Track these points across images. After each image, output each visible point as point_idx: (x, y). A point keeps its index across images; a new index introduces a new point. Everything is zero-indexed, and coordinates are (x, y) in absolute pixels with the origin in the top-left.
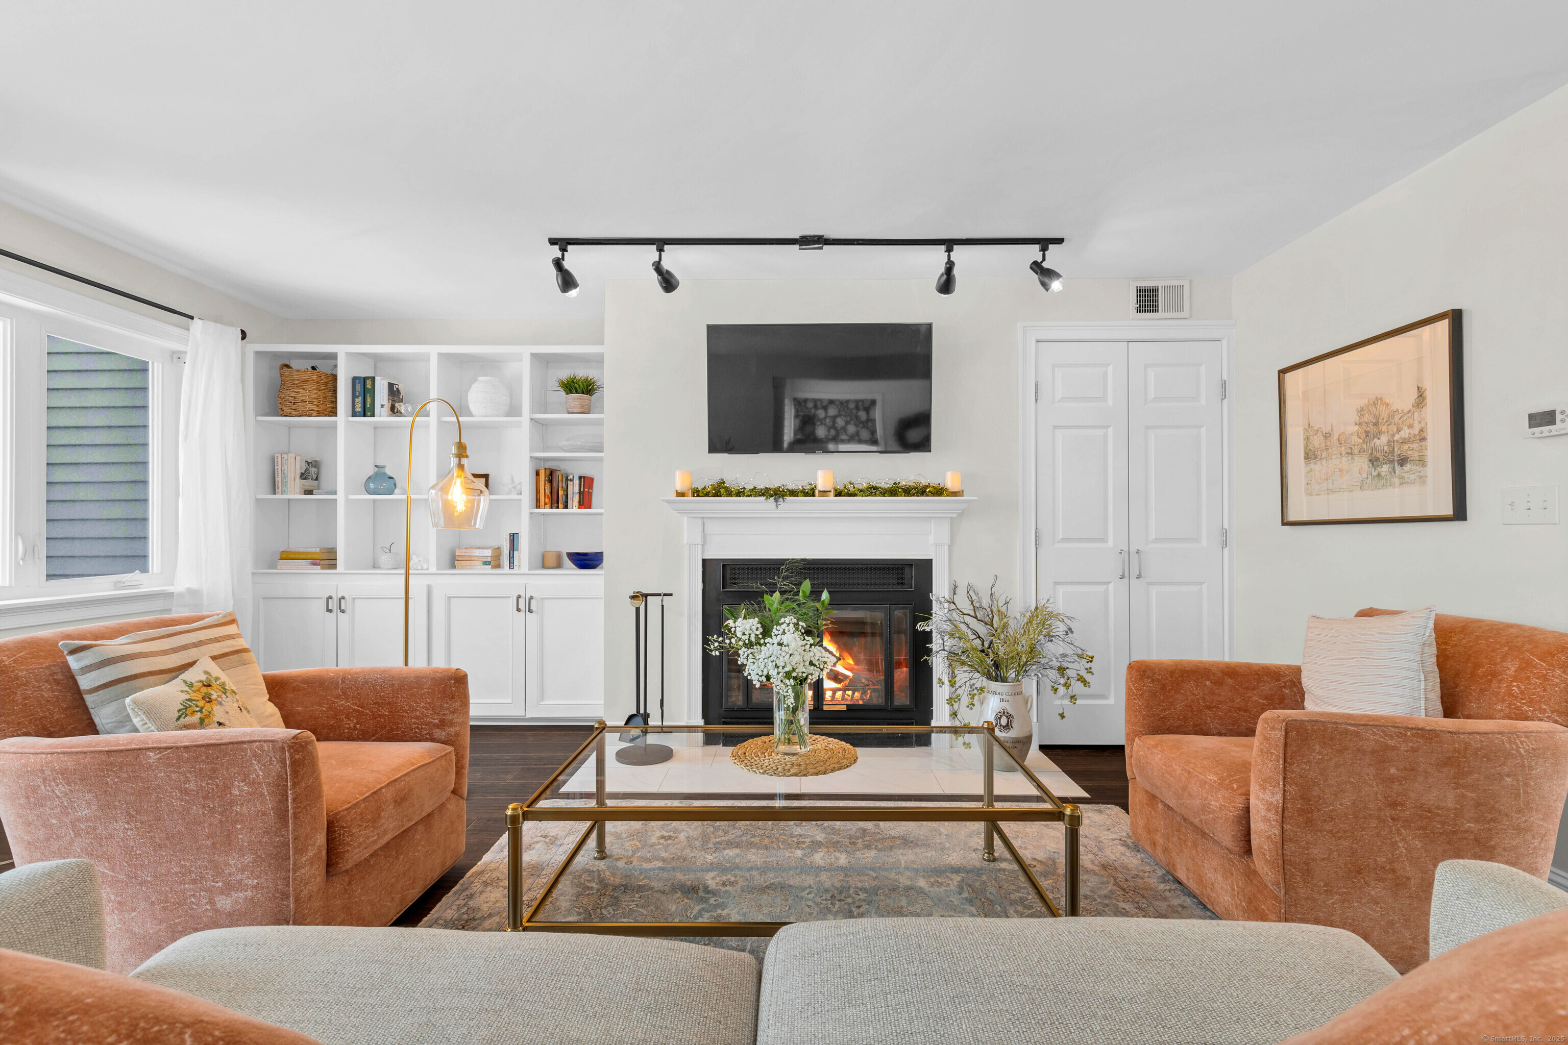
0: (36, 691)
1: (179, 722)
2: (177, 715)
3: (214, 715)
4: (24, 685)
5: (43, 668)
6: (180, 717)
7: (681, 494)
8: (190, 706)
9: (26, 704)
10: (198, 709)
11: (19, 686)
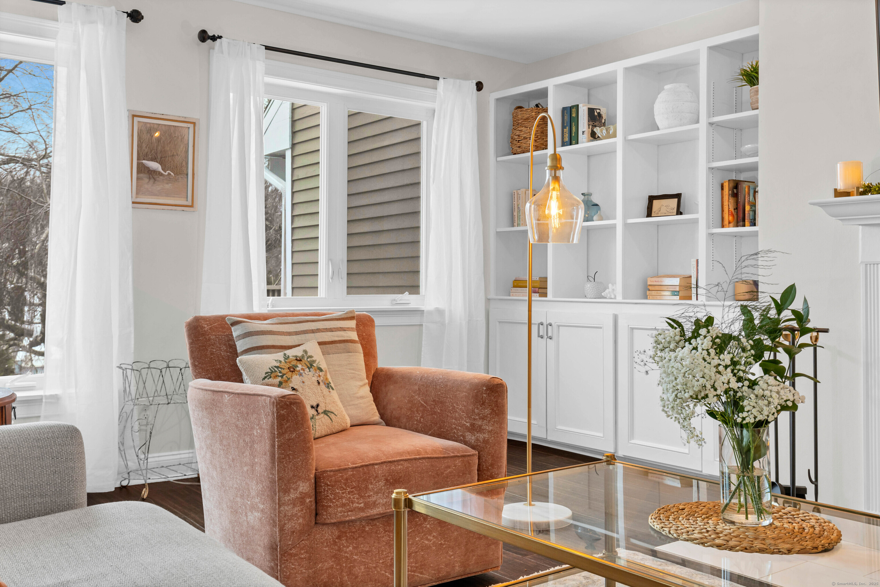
0: (218, 350)
1: (264, 381)
2: (264, 375)
3: (291, 382)
4: (212, 345)
5: (224, 335)
6: (265, 377)
7: (838, 194)
8: (276, 371)
9: (212, 358)
10: (280, 374)
11: (210, 345)
